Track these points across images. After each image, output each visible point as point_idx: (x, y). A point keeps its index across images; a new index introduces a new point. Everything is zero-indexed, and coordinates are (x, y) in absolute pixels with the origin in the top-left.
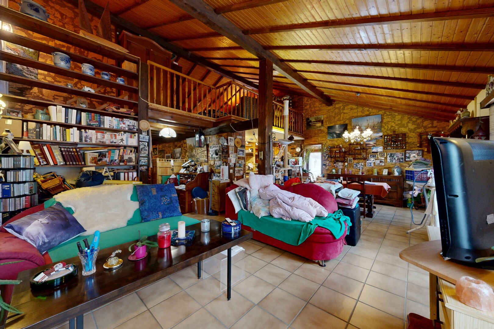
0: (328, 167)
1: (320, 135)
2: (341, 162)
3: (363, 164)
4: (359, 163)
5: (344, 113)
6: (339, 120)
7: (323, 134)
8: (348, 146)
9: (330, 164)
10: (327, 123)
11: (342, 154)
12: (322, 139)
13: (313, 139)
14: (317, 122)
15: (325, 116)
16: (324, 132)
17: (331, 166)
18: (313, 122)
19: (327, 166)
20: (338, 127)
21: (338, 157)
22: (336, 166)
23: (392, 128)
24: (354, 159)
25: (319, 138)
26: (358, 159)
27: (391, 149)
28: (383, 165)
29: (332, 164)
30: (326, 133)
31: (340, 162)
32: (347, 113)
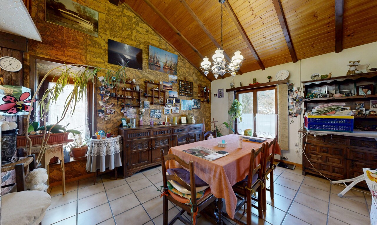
0: (109, 116)
1: (90, 48)
2: (134, 107)
3: (161, 111)
4: (157, 110)
5: (138, 32)
6: (129, 37)
7: (98, 51)
8: (144, 84)
9: (113, 110)
10: (108, 32)
11: (135, 94)
12: (95, 59)
13: (69, 52)
14: (80, 16)
15: (103, 16)
16: (100, 46)
17: (116, 114)
18: (69, 11)
19: (106, 114)
20: (128, 48)
21: (130, 99)
22: (125, 114)
23: (184, 74)
24: (152, 104)
25: (88, 55)
26: (156, 104)
27: (184, 96)
28: (178, 112)
29: (117, 110)
30: (105, 50)
31: (132, 107)
32: (141, 34)
